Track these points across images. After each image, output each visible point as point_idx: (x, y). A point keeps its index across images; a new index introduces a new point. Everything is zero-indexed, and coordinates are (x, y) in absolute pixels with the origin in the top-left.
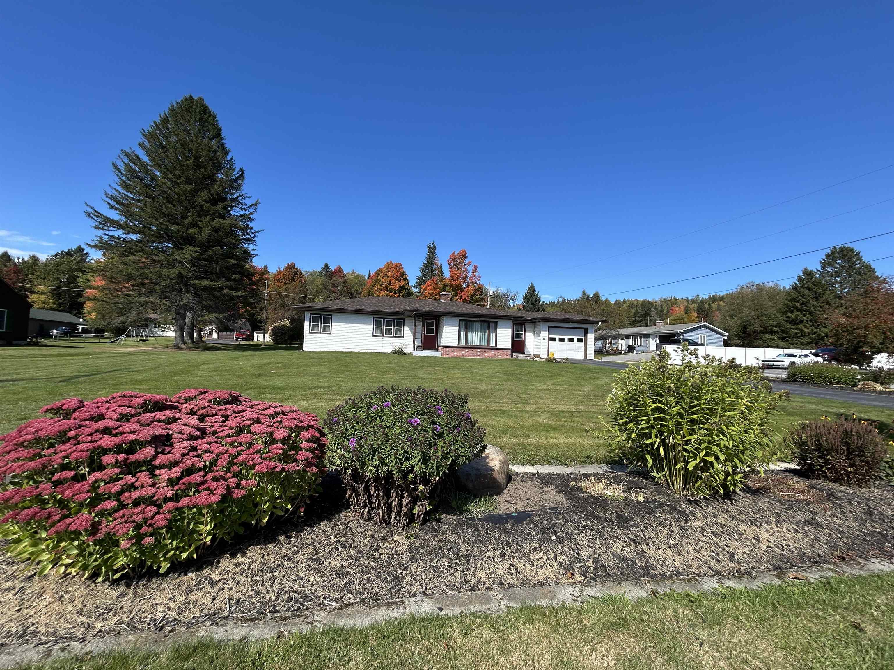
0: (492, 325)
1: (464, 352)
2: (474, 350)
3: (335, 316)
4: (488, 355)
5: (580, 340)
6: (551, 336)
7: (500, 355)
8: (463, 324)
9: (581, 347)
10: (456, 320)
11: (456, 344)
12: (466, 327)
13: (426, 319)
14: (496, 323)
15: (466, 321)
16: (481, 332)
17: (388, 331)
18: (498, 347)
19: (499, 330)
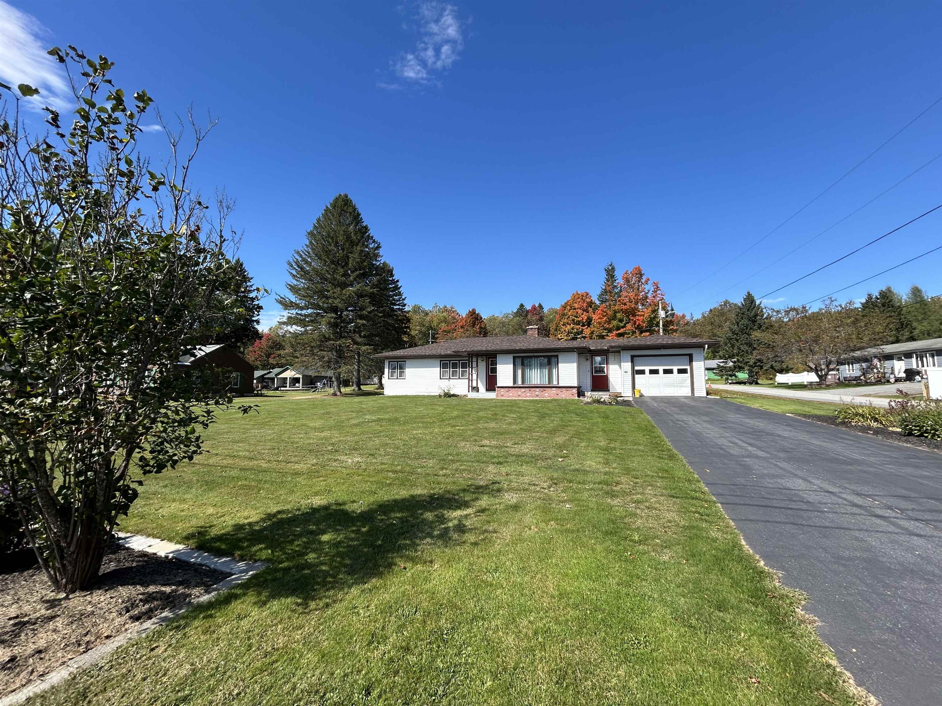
0: (553, 360)
1: (520, 392)
2: (532, 389)
3: (408, 362)
4: (548, 395)
5: (680, 371)
6: (637, 368)
7: (565, 395)
8: (519, 361)
9: (686, 380)
10: (510, 358)
11: (511, 384)
12: (523, 364)
13: (489, 358)
14: (557, 356)
15: (523, 358)
16: (540, 369)
17: (454, 374)
18: (560, 385)
19: (560, 365)
